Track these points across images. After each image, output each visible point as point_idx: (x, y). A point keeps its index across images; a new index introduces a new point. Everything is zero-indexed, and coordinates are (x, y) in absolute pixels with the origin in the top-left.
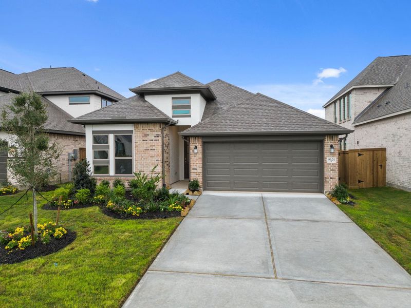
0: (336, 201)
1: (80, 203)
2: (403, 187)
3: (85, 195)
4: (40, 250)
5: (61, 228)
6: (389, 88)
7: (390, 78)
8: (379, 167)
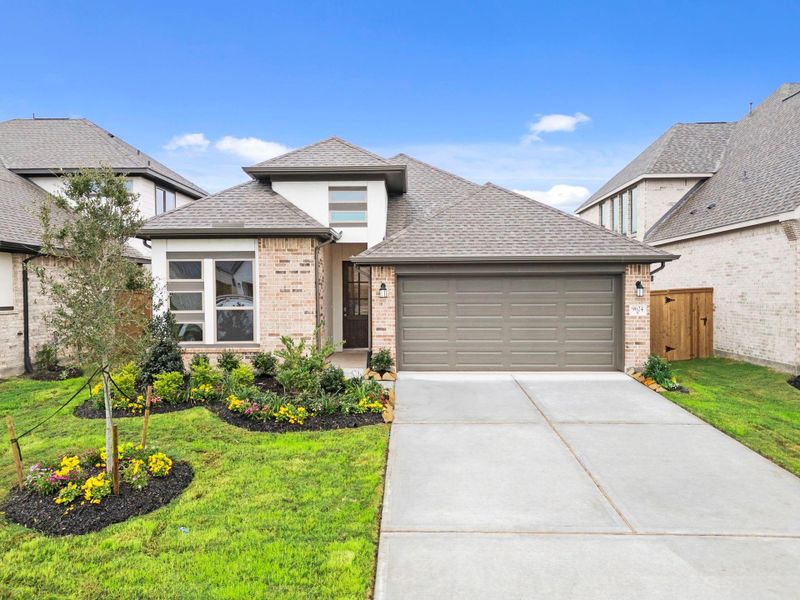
0: (655, 386)
1: (164, 400)
2: (750, 358)
3: (174, 386)
4: (133, 502)
5: (160, 455)
6: (703, 180)
7: (705, 161)
8: (702, 322)
